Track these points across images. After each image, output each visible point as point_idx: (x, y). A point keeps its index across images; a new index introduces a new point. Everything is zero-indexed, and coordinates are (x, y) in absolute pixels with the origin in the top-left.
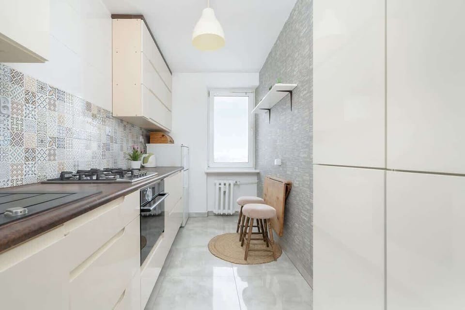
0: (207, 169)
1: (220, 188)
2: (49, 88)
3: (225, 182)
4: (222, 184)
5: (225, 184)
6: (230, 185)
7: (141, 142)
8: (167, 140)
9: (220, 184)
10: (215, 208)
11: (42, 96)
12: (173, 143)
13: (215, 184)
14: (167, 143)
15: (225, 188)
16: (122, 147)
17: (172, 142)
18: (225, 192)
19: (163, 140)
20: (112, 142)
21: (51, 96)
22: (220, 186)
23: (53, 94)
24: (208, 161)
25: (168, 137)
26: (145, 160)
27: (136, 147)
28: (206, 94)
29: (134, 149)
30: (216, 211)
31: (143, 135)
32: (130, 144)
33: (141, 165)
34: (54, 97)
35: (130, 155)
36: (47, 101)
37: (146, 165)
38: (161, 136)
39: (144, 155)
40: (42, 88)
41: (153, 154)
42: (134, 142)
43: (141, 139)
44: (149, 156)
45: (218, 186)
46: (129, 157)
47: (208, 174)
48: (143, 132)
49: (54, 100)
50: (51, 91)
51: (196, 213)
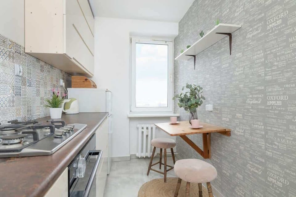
0: (130, 114)
1: (143, 132)
2: (9, 42)
3: (148, 126)
4: (145, 128)
5: (147, 128)
6: (152, 128)
7: (62, 86)
8: (91, 85)
9: (143, 128)
10: (137, 152)
11: (4, 49)
12: (96, 88)
13: (138, 128)
14: (90, 87)
15: (148, 132)
16: (38, 91)
17: (95, 86)
18: (147, 136)
19: (85, 84)
20: (25, 85)
21: (11, 49)
22: (143, 130)
23: (12, 48)
24: (131, 106)
25: (91, 82)
26: (66, 106)
27: (56, 92)
28: (129, 40)
29: (54, 93)
30: (139, 155)
31: (63, 79)
32: (49, 88)
33: (63, 112)
34: (13, 50)
35: (49, 101)
36: (8, 53)
37: (67, 111)
38: (84, 80)
39: (65, 101)
40: (4, 42)
41: (76, 99)
42: (54, 86)
43: (62, 83)
44: (71, 102)
45: (140, 130)
46: (47, 103)
47: (131, 119)
48: (63, 75)
49: (13, 53)
50: (10, 45)
51: (119, 158)
